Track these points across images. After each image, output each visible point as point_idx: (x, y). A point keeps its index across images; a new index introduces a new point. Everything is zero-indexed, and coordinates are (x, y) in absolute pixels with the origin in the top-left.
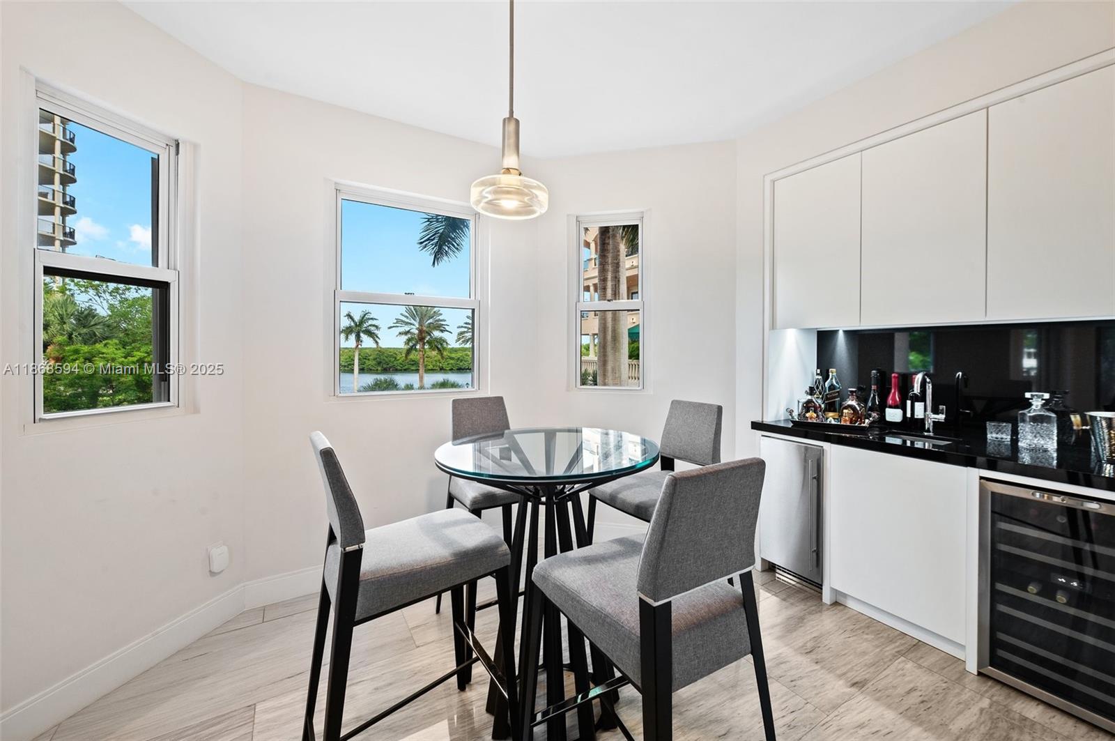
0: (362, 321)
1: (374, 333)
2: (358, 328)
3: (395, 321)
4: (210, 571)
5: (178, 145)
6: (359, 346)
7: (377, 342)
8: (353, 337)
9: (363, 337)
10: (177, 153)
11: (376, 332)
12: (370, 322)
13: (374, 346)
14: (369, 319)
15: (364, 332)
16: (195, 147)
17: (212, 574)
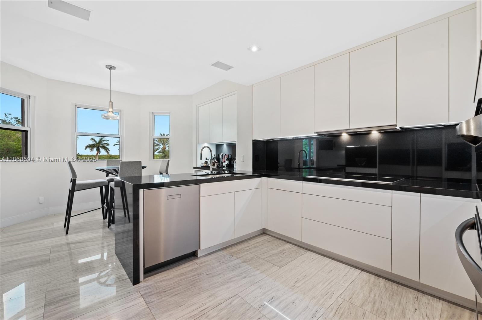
0: (100, 141)
1: (107, 148)
2: (97, 145)
3: (117, 142)
4: (39, 203)
5: (30, 97)
6: (99, 154)
7: (108, 152)
8: (95, 149)
9: (101, 149)
10: (30, 99)
11: (107, 147)
12: (105, 142)
13: (106, 154)
14: (104, 140)
15: (101, 147)
16: (35, 97)
17: (40, 203)
